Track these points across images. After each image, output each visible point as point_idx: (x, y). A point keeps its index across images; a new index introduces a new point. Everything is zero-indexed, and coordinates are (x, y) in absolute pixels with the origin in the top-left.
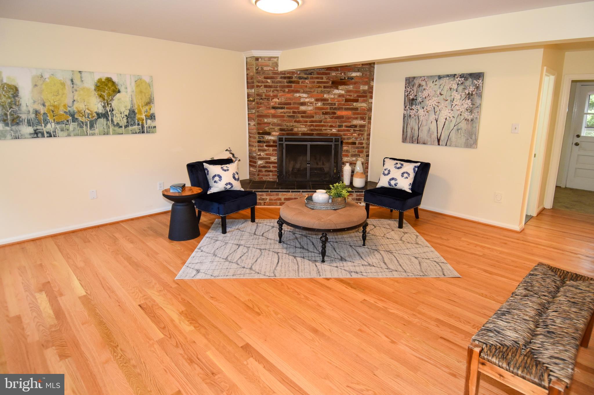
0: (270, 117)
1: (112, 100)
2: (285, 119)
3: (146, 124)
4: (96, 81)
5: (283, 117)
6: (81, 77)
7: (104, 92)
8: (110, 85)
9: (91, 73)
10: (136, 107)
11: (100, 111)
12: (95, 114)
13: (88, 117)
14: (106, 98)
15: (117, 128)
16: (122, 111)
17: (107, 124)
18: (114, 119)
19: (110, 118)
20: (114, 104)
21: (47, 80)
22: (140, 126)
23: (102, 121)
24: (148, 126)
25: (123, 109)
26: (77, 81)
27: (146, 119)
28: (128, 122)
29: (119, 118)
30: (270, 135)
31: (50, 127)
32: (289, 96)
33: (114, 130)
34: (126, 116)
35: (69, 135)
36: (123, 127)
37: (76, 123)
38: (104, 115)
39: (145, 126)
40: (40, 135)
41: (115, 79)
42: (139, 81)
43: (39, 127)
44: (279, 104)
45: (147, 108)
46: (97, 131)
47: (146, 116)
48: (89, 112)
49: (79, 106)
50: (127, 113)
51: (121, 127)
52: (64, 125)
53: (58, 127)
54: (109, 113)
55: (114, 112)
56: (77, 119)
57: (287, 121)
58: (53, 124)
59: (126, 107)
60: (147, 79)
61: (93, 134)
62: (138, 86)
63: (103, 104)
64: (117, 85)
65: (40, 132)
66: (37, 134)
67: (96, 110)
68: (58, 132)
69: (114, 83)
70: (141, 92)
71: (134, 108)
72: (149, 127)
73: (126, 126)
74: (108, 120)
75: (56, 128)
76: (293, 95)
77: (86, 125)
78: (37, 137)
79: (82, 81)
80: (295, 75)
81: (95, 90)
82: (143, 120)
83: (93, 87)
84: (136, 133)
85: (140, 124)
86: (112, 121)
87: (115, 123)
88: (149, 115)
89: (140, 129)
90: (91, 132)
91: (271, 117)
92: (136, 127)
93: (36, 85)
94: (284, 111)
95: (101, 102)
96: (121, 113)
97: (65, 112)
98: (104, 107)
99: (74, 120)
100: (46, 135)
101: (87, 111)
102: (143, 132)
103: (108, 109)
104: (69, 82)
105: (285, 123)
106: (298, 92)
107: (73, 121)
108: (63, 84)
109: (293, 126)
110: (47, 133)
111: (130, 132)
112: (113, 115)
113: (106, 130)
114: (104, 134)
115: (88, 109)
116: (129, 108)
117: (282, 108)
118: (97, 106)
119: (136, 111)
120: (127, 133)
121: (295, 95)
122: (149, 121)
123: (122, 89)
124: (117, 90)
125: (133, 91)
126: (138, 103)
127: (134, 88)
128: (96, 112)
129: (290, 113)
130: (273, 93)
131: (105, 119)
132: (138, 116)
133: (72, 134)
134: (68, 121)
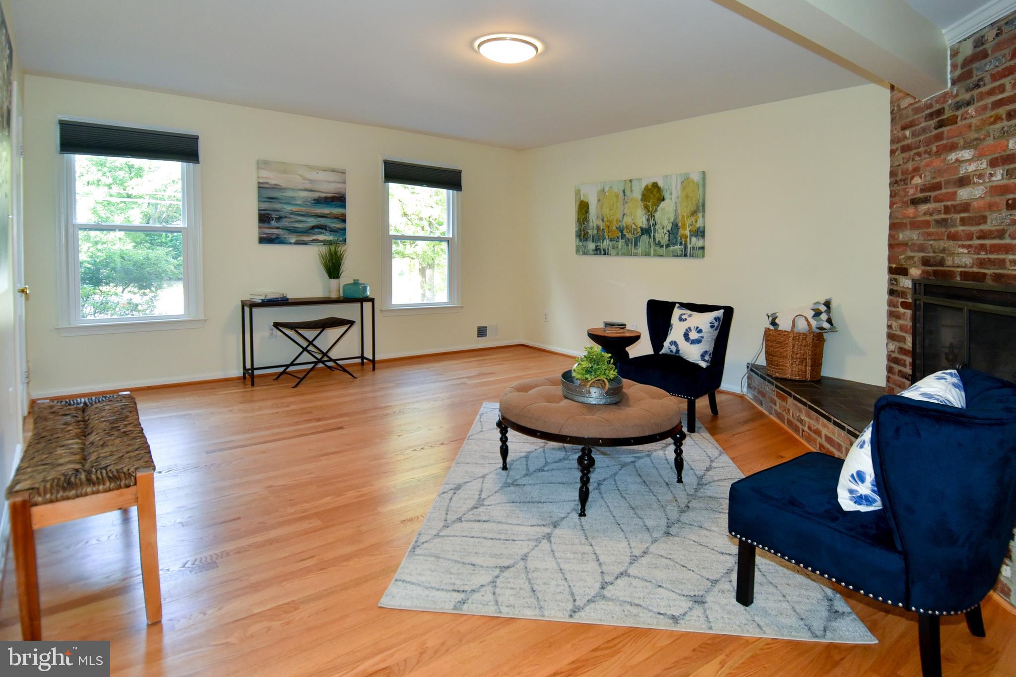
0: (906, 228)
1: (656, 210)
2: (931, 230)
3: (690, 244)
4: (643, 189)
5: (927, 224)
6: (631, 187)
7: (649, 202)
8: (655, 191)
9: (640, 180)
10: (680, 218)
11: (644, 226)
12: (639, 230)
13: (634, 234)
14: (650, 209)
15: (658, 248)
16: (664, 225)
17: (649, 242)
18: (657, 235)
19: (652, 235)
20: (658, 215)
21: (607, 193)
22: (683, 247)
23: (645, 238)
24: (691, 246)
25: (665, 223)
26: (628, 192)
27: (691, 235)
28: (669, 240)
29: (662, 236)
30: (907, 276)
31: (606, 244)
32: (937, 163)
33: (655, 250)
34: (668, 231)
35: (617, 254)
36: (664, 247)
37: (624, 241)
38: (646, 231)
39: (689, 246)
40: (598, 252)
41: (661, 184)
42: (686, 181)
43: (599, 244)
44: (922, 191)
45: (693, 219)
46: (639, 251)
47: (690, 231)
48: (635, 227)
49: (628, 220)
50: (669, 228)
51: (662, 246)
52: (615, 242)
53: (611, 244)
54: (652, 228)
55: (657, 227)
56: (625, 235)
57: (933, 237)
58: (608, 240)
59: (669, 219)
60: (696, 177)
61: (636, 255)
62: (684, 189)
63: (647, 217)
64: (662, 191)
65: (599, 249)
66: (597, 251)
67: (640, 225)
68: (612, 251)
69: (659, 188)
70: (687, 197)
71: (677, 220)
72: (693, 248)
73: (668, 246)
74: (650, 237)
75: (609, 245)
76: (945, 159)
77: (631, 243)
78: (597, 254)
79: (632, 191)
80: (950, 102)
81: (642, 200)
82: (687, 237)
83: (640, 197)
84: (677, 256)
85: (683, 243)
86: (654, 238)
87: (657, 242)
88: (695, 229)
89: (682, 251)
90: (636, 251)
91: (908, 226)
92: (678, 247)
93: (599, 200)
94: (928, 208)
95: (646, 214)
96: (663, 228)
97: (617, 228)
98: (648, 220)
99: (623, 236)
100: (602, 252)
101: (634, 226)
102: (686, 255)
103: (651, 222)
104: (622, 194)
105: (932, 242)
106: (953, 147)
107: (622, 239)
108: (617, 196)
109: (944, 250)
110: (604, 250)
111: (671, 254)
112: (655, 230)
113: (647, 250)
114: (646, 255)
115: (634, 224)
116: (672, 220)
117: (926, 200)
118: (641, 220)
119: (680, 225)
120: (668, 256)
121: (949, 158)
122: (694, 239)
123: (667, 196)
124: (662, 197)
125: (678, 197)
126: (684, 211)
127: (679, 193)
128: (640, 227)
129: (939, 212)
130: (914, 163)
131: (648, 236)
132: (681, 232)
133: (620, 253)
134: (618, 237)
